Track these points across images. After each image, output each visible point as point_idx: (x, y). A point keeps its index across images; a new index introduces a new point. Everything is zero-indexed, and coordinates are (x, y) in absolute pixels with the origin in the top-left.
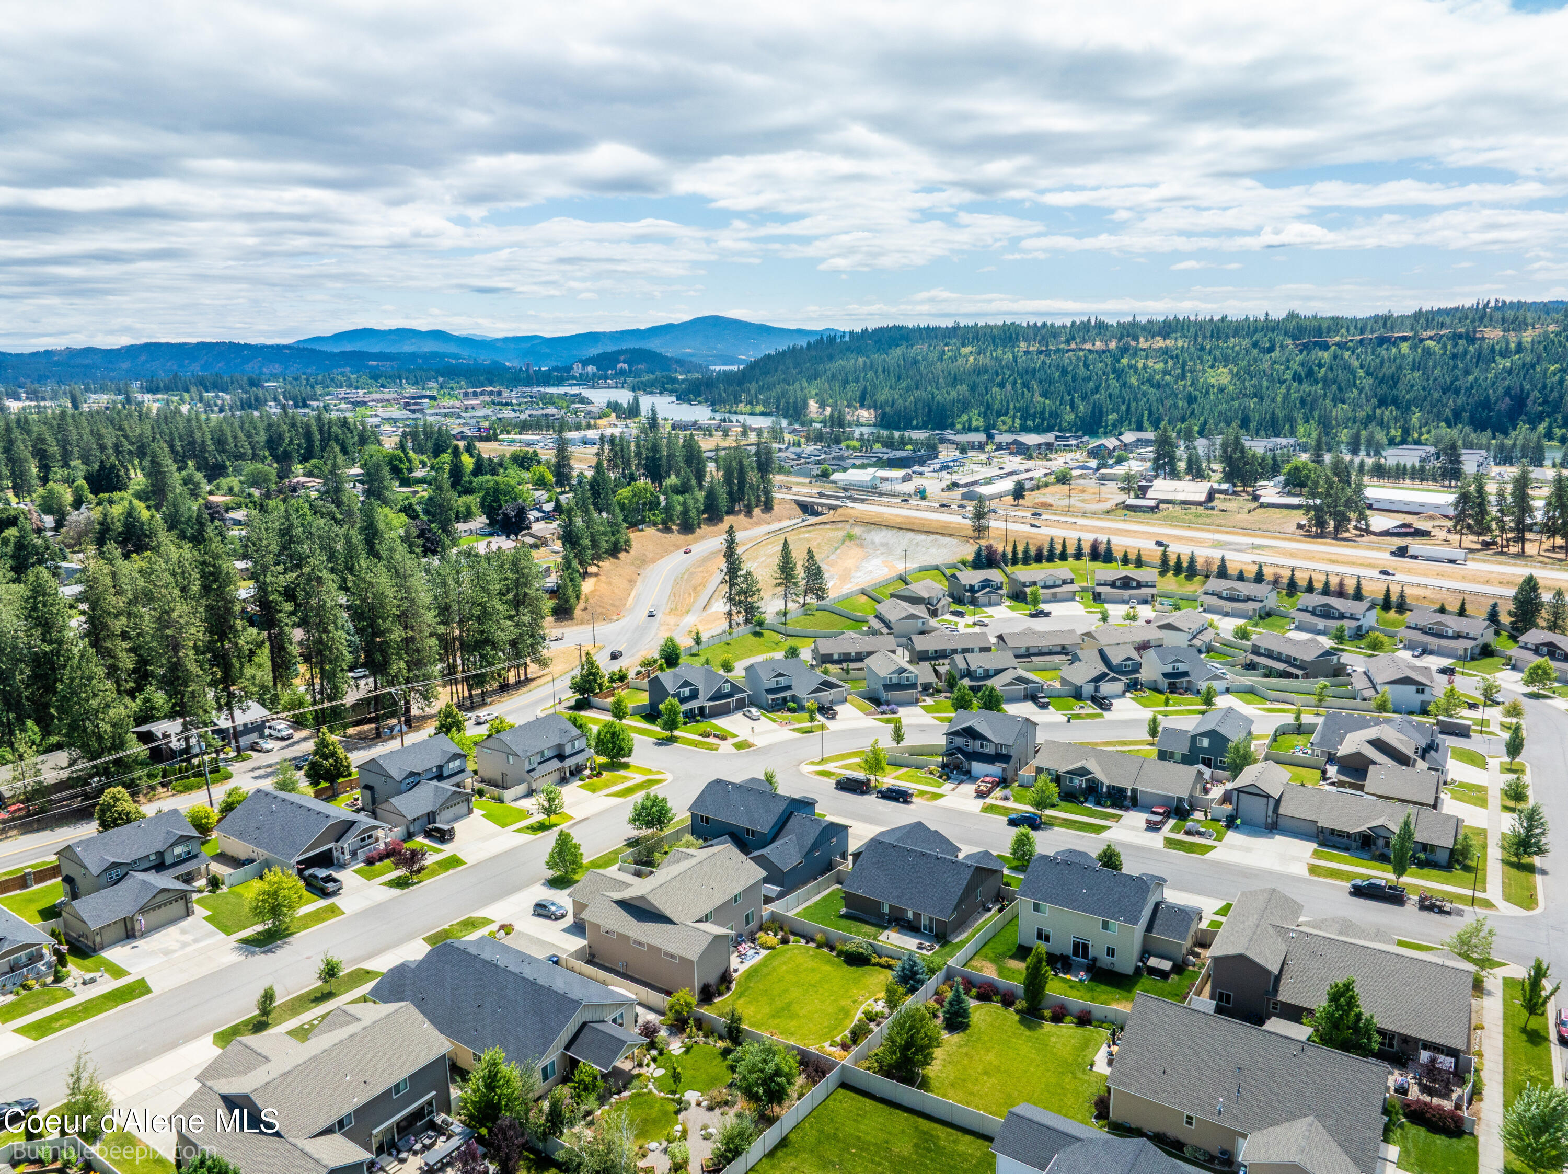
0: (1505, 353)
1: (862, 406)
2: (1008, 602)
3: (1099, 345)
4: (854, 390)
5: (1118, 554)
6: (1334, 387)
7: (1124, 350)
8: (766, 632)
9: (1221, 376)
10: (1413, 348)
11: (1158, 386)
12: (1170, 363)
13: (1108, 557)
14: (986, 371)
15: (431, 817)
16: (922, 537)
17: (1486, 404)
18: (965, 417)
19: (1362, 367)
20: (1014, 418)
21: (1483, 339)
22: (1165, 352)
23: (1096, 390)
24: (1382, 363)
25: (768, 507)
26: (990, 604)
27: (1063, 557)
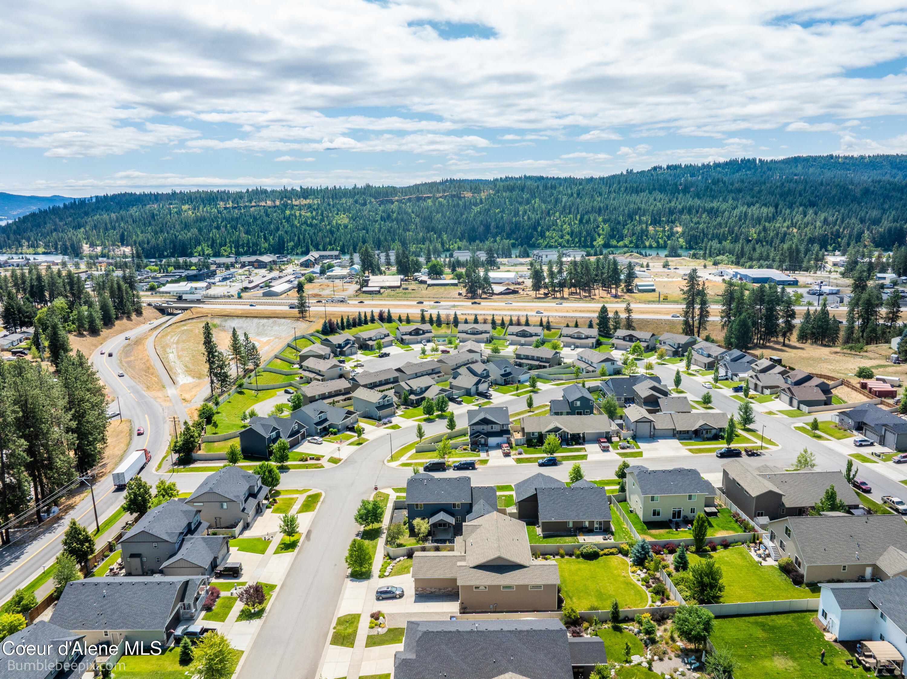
0: (476, 205)
1: (123, 245)
2: (359, 352)
3: (269, 203)
4: (115, 234)
6: (403, 224)
7: (285, 206)
8: (245, 391)
9: (343, 219)
10: (434, 202)
11: (311, 225)
12: (314, 213)
14: (205, 220)
15: (214, 565)
16: (265, 321)
17: (473, 229)
18: (199, 248)
19: (413, 212)
20: (231, 247)
21: (464, 197)
22: (309, 207)
23: (278, 229)
24: (423, 210)
25: (139, 313)
26: (352, 354)
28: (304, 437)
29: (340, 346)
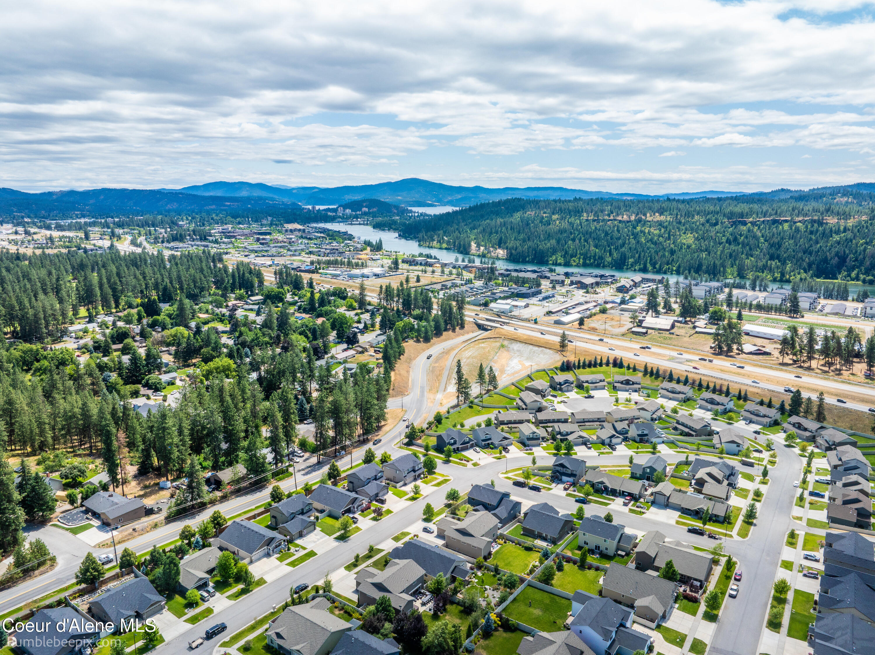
0: (838, 232)
1: (500, 247)
2: (576, 390)
3: (625, 217)
4: (495, 238)
5: (625, 364)
6: (748, 248)
7: (639, 221)
8: (474, 406)
9: (688, 239)
10: (791, 227)
11: (655, 243)
12: (663, 230)
13: (621, 366)
14: (566, 231)
15: (377, 495)
16: (537, 348)
17: (825, 260)
18: (554, 258)
19: (763, 236)
20: (579, 258)
21: (827, 223)
22: (660, 224)
23: (623, 245)
24: (773, 235)
26: (568, 391)
27: (601, 365)
28: (472, 446)
29: (560, 384)
